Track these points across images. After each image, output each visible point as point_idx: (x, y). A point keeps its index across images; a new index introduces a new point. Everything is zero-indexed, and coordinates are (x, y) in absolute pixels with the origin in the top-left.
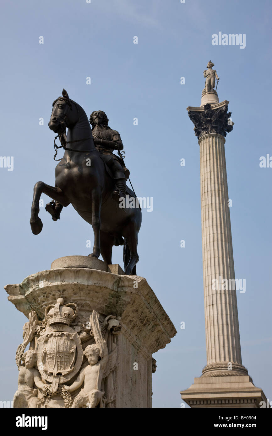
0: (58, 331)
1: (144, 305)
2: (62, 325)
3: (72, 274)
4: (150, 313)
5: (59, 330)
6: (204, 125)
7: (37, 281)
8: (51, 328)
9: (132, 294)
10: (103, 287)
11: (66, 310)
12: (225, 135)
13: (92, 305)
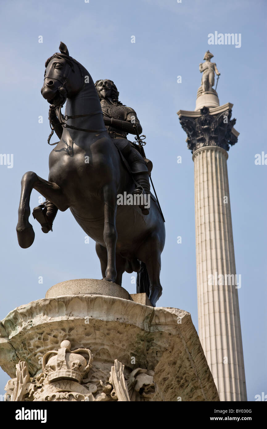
0: (64, 392)
1: (184, 354)
2: (69, 381)
3: (84, 305)
4: (191, 368)
5: (64, 389)
6: (200, 135)
7: (29, 316)
8: (51, 386)
9: (171, 336)
10: (128, 325)
11: (76, 359)
12: (228, 149)
13: (111, 352)
